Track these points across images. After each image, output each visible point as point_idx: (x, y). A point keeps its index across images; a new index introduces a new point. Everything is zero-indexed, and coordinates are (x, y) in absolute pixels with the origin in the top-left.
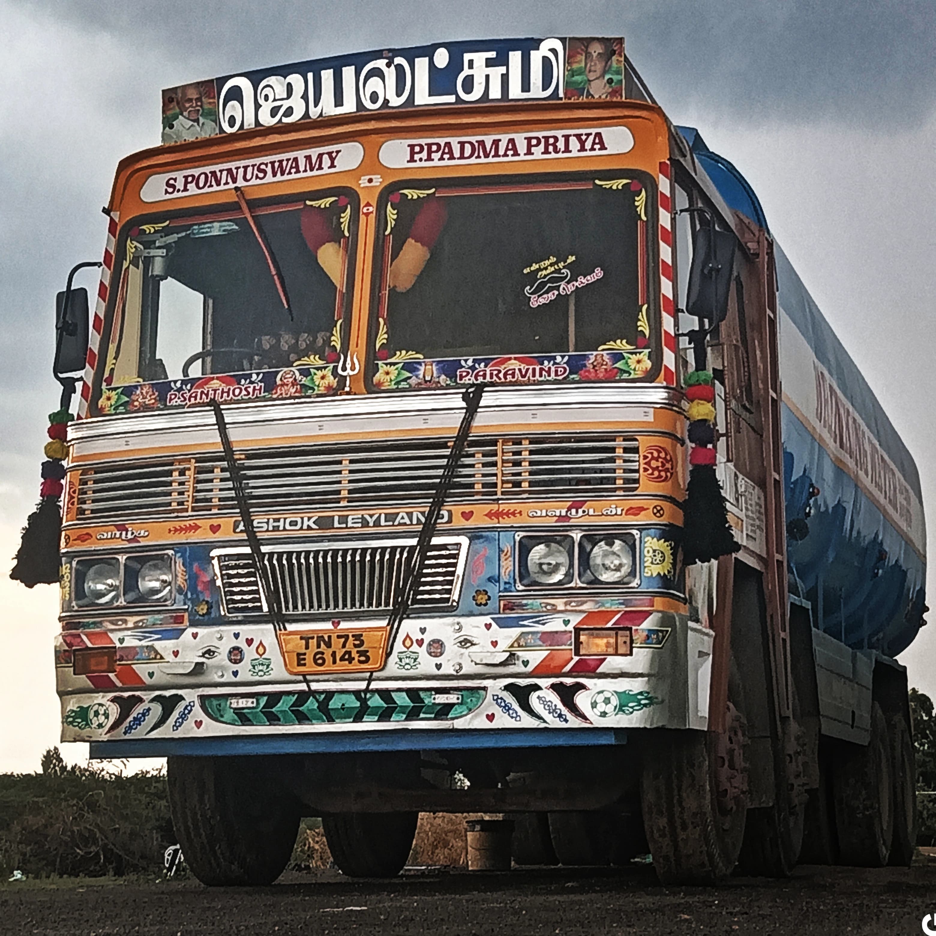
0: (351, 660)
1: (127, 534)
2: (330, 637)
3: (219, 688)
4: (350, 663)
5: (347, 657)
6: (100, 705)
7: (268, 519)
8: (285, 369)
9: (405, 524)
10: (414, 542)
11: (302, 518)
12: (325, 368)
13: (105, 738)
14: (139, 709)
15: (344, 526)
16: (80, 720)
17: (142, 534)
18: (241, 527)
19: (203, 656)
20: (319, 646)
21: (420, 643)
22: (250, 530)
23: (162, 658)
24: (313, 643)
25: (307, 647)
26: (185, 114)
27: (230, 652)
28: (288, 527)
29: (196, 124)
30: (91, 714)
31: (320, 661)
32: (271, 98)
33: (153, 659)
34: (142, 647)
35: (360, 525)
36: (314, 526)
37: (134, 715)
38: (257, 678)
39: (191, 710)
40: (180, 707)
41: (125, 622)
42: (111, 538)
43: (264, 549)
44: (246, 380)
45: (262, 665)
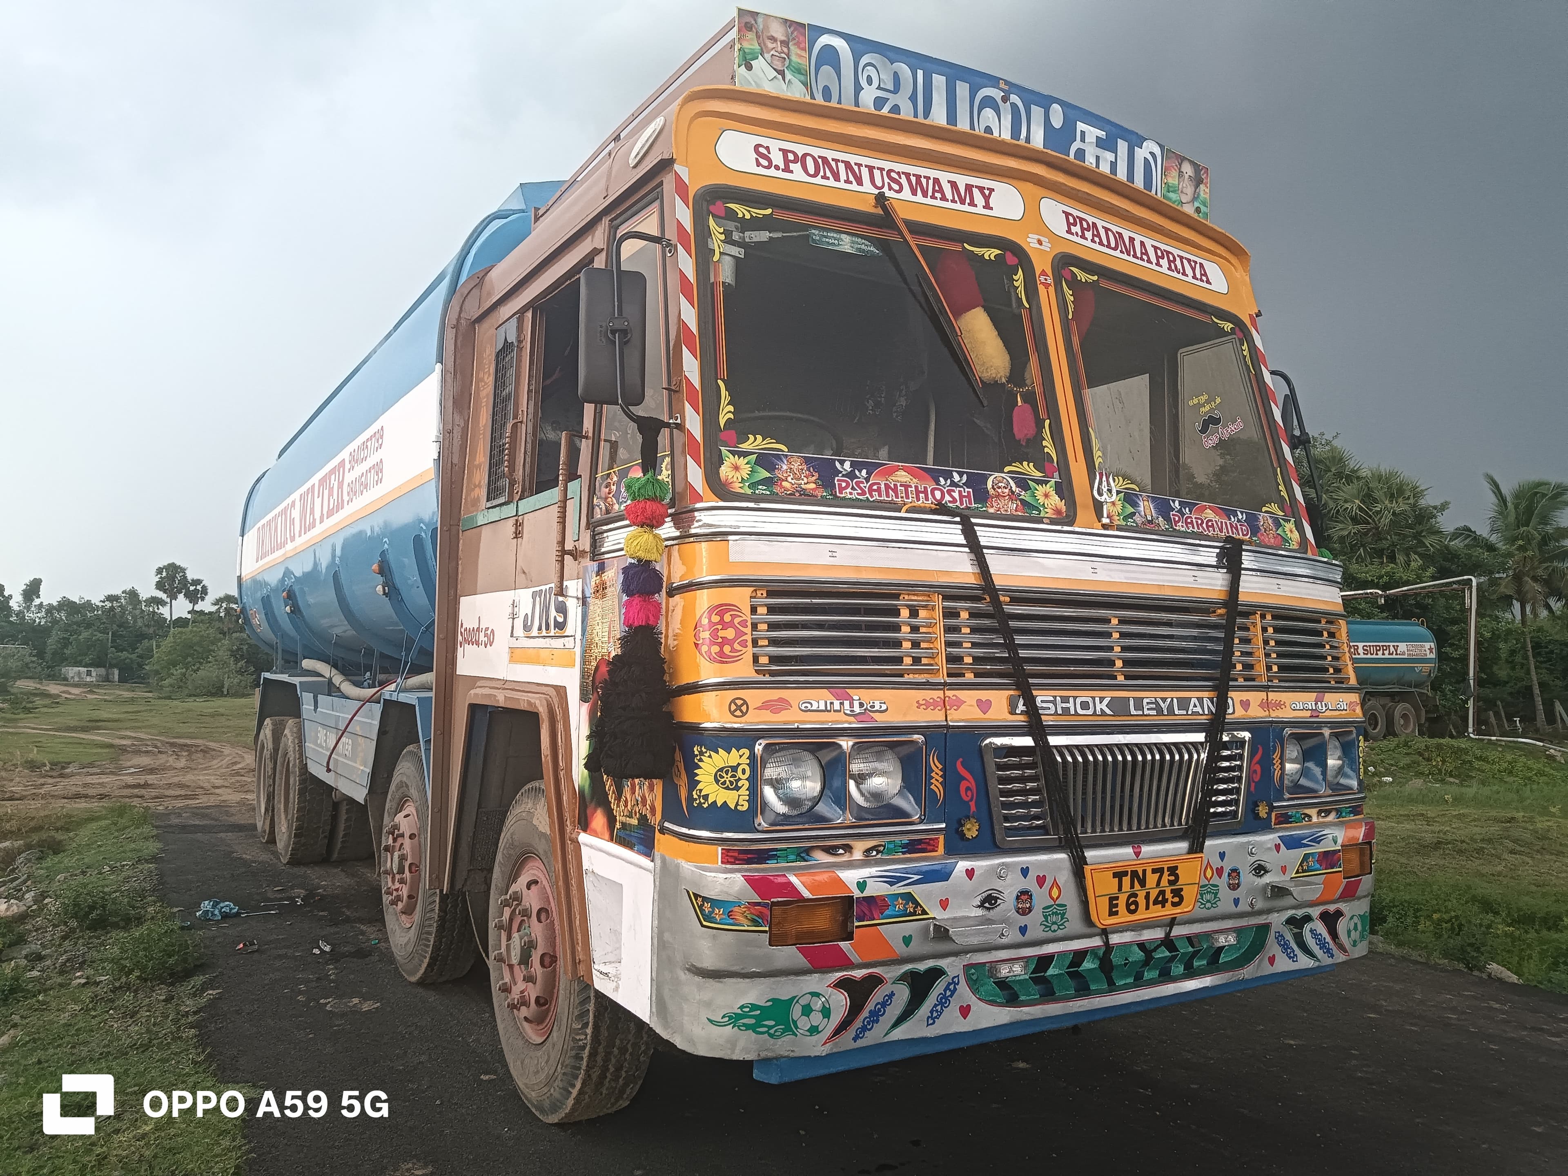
0: (1163, 903)
1: (852, 705)
2: (1144, 871)
3: (994, 953)
4: (1163, 906)
5: (1160, 899)
6: (816, 995)
7: (1055, 697)
8: (997, 474)
9: (1197, 714)
10: (1200, 737)
11: (1093, 698)
12: (1046, 482)
13: (822, 1050)
14: (878, 995)
15: (1140, 713)
16: (772, 1023)
17: (877, 708)
18: (1021, 707)
19: (981, 906)
20: (1132, 886)
21: (1220, 872)
22: (1032, 711)
23: (924, 912)
24: (1126, 880)
25: (1120, 889)
26: (768, 56)
27: (1018, 898)
28: (1080, 711)
29: (780, 77)
30: (796, 1012)
31: (1133, 907)
32: (875, 83)
33: (911, 914)
34: (896, 896)
35: (1154, 712)
36: (1108, 712)
37: (870, 1006)
38: (1050, 934)
39: (955, 989)
40: (939, 988)
41: (848, 848)
42: (826, 710)
43: (1053, 741)
44: (946, 480)
45: (1056, 914)
